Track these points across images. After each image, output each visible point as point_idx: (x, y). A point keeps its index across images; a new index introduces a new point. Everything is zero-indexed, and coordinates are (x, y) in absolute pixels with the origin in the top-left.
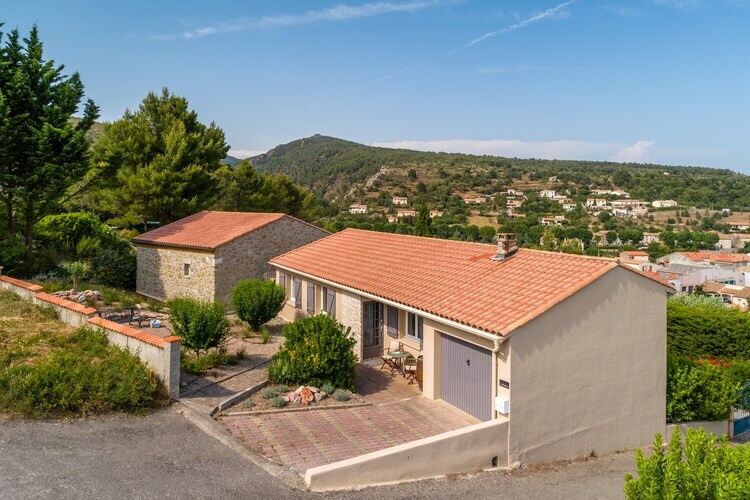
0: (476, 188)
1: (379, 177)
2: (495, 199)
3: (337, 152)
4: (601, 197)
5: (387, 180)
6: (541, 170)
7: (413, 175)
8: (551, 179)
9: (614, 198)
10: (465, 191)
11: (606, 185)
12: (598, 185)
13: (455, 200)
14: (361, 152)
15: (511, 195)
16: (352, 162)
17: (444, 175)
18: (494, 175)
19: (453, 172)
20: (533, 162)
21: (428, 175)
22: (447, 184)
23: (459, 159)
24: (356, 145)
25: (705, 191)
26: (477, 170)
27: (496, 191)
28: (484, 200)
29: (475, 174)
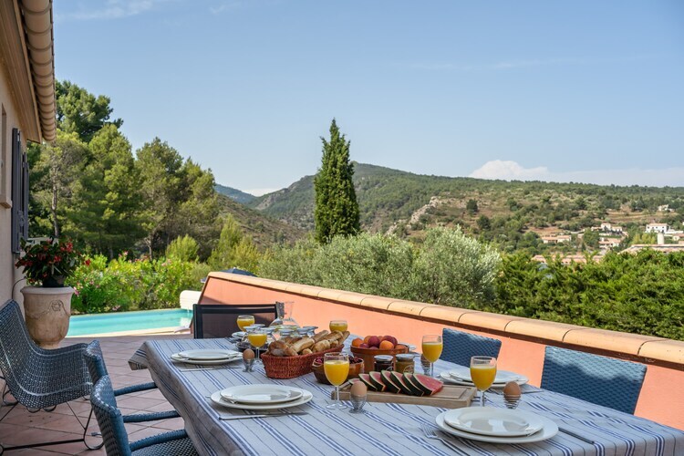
0: (557, 222)
1: (427, 211)
2: (585, 237)
3: (377, 182)
5: (439, 214)
6: (646, 198)
7: (473, 207)
8: (660, 208)
10: (543, 226)
13: (529, 238)
14: (408, 182)
15: (606, 230)
16: (397, 195)
17: (513, 205)
18: (582, 206)
19: (527, 202)
20: (636, 189)
21: (493, 207)
22: (519, 219)
23: (536, 186)
24: (403, 174)
26: (558, 199)
27: (585, 226)
28: (568, 238)
29: (556, 204)
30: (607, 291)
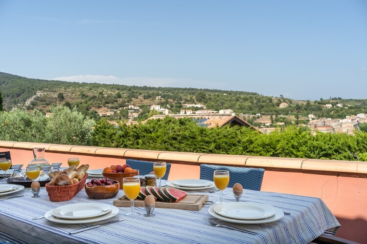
0: (107, 105)
1: (35, 99)
2: (121, 112)
3: (4, 82)
4: (189, 109)
5: (42, 101)
6: (151, 92)
7: (61, 97)
8: (157, 98)
9: (197, 109)
10: (99, 107)
11: (192, 101)
12: (187, 101)
13: (92, 114)
14: (23, 82)
15: (131, 109)
16: (16, 90)
17: (84, 96)
18: (119, 96)
19: (90, 94)
20: (145, 88)
21: (72, 97)
22: (86, 103)
23: (96, 86)
24: (20, 78)
25: (247, 104)
26: (107, 93)
27: (121, 107)
28: (113, 113)
29: (106, 95)
30: (152, 138)
